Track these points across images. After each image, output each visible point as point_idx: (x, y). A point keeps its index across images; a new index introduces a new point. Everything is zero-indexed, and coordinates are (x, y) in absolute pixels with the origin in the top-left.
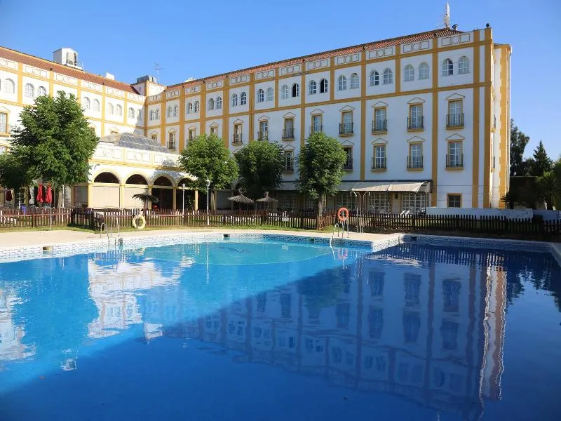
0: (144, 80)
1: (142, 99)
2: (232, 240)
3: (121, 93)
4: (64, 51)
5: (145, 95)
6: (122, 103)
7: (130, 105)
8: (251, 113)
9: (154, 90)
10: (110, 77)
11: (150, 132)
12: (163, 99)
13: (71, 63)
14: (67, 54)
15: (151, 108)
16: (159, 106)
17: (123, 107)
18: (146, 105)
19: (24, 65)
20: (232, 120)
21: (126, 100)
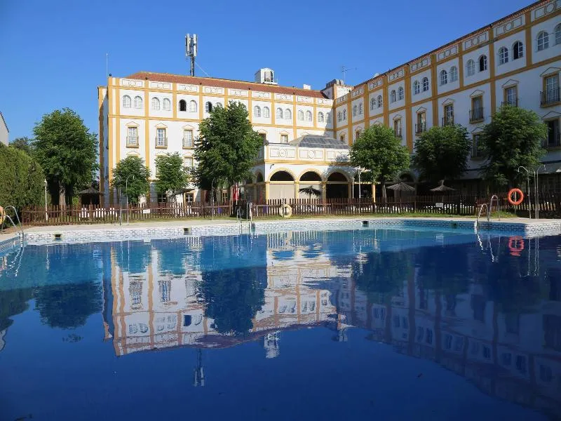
0: (331, 85)
1: (330, 102)
2: (371, 227)
3: (311, 100)
4: (263, 71)
5: (333, 98)
6: (311, 109)
7: (319, 109)
8: (435, 98)
9: (341, 91)
10: (307, 87)
11: (339, 133)
12: (349, 99)
13: (268, 81)
14: (265, 72)
15: (338, 109)
16: (345, 107)
17: (312, 112)
18: (334, 108)
19: (229, 90)
20: (415, 109)
21: (315, 105)
